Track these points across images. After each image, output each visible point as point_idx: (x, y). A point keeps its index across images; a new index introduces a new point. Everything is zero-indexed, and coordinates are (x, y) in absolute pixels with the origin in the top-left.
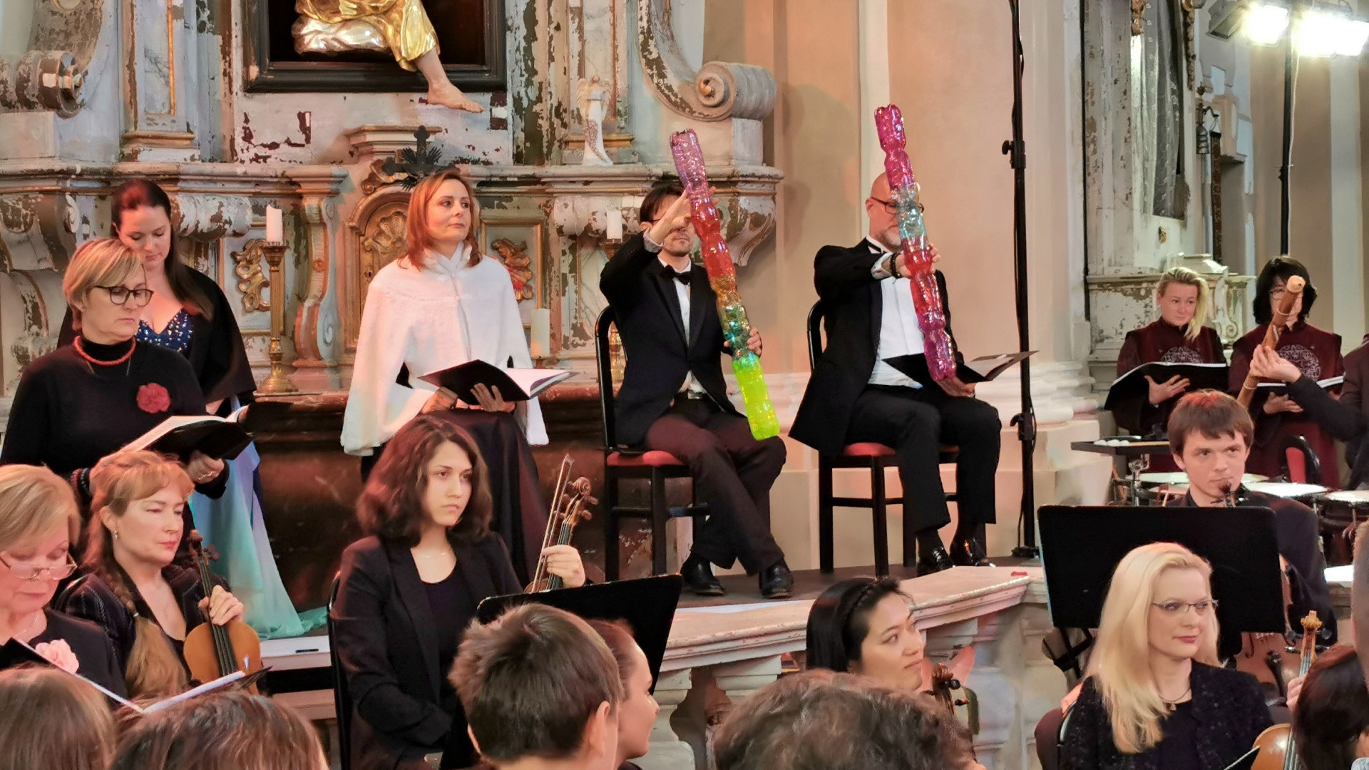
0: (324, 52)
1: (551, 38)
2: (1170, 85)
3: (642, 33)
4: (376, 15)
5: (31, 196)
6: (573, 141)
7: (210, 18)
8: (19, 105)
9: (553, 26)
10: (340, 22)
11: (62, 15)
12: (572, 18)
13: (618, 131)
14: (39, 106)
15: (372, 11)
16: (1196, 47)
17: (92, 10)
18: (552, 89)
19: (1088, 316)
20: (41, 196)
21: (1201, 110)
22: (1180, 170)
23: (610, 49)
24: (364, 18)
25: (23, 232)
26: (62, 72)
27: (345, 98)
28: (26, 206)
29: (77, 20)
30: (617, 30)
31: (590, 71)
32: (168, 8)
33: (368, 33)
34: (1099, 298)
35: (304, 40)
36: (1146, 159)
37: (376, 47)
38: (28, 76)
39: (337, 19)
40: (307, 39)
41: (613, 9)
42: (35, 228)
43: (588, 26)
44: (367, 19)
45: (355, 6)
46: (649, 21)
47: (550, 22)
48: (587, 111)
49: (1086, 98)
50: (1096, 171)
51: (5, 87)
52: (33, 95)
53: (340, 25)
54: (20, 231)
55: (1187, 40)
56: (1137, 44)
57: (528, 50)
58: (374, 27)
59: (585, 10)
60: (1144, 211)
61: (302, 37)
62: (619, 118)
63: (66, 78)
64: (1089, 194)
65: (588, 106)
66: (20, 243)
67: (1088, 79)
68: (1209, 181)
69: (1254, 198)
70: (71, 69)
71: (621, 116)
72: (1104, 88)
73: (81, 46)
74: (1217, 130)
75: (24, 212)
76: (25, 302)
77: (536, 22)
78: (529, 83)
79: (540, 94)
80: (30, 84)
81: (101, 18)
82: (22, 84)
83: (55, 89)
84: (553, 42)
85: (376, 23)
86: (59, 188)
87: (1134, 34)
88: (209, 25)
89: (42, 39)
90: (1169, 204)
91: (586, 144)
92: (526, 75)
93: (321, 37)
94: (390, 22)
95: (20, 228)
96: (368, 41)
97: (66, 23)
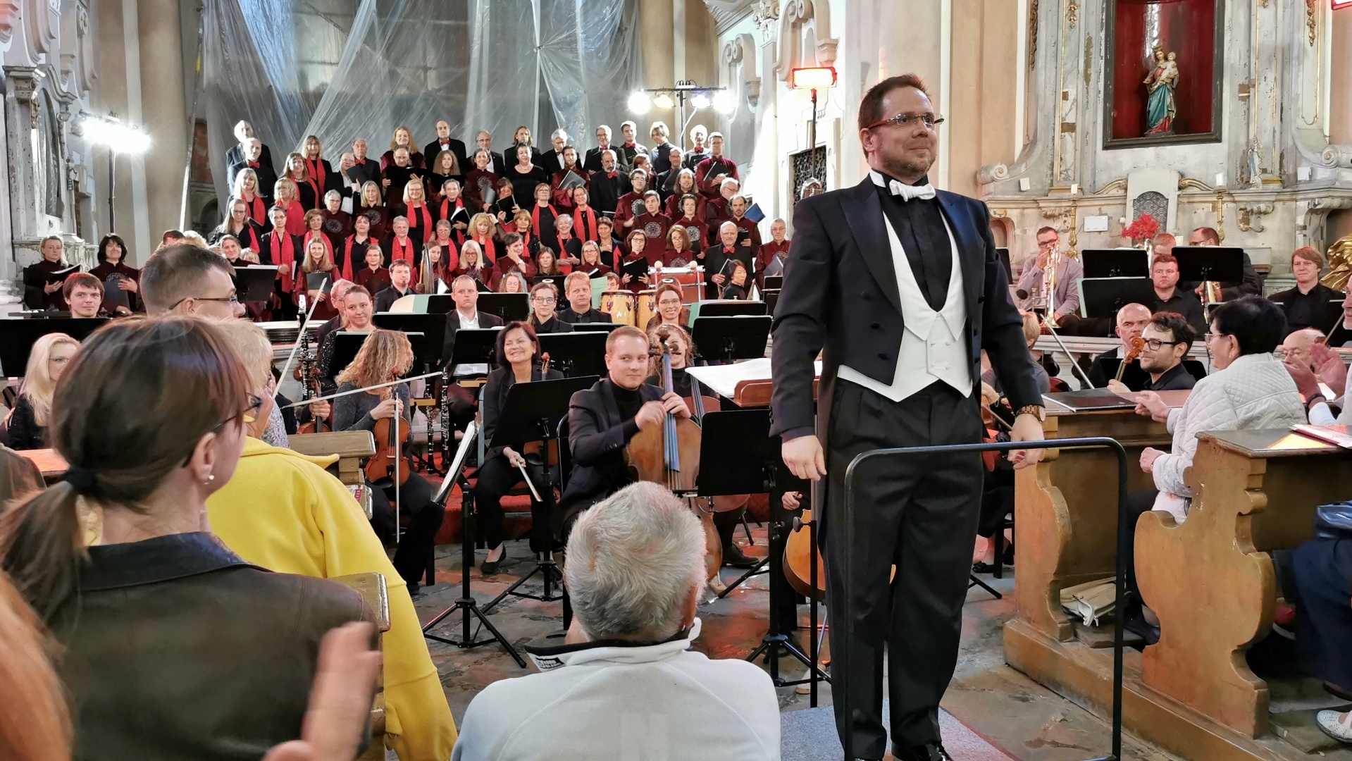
2: (52, 155)
16: (65, 139)
19: (14, 259)
21: (68, 170)
22: (59, 195)
34: (19, 251)
36: (41, 188)
49: (9, 156)
50: (15, 191)
55: (60, 135)
56: (34, 134)
60: (41, 212)
64: (12, 201)
67: (10, 147)
68: (74, 203)
69: (96, 214)
72: (18, 151)
74: (77, 179)
87: (33, 128)
90: (54, 210)
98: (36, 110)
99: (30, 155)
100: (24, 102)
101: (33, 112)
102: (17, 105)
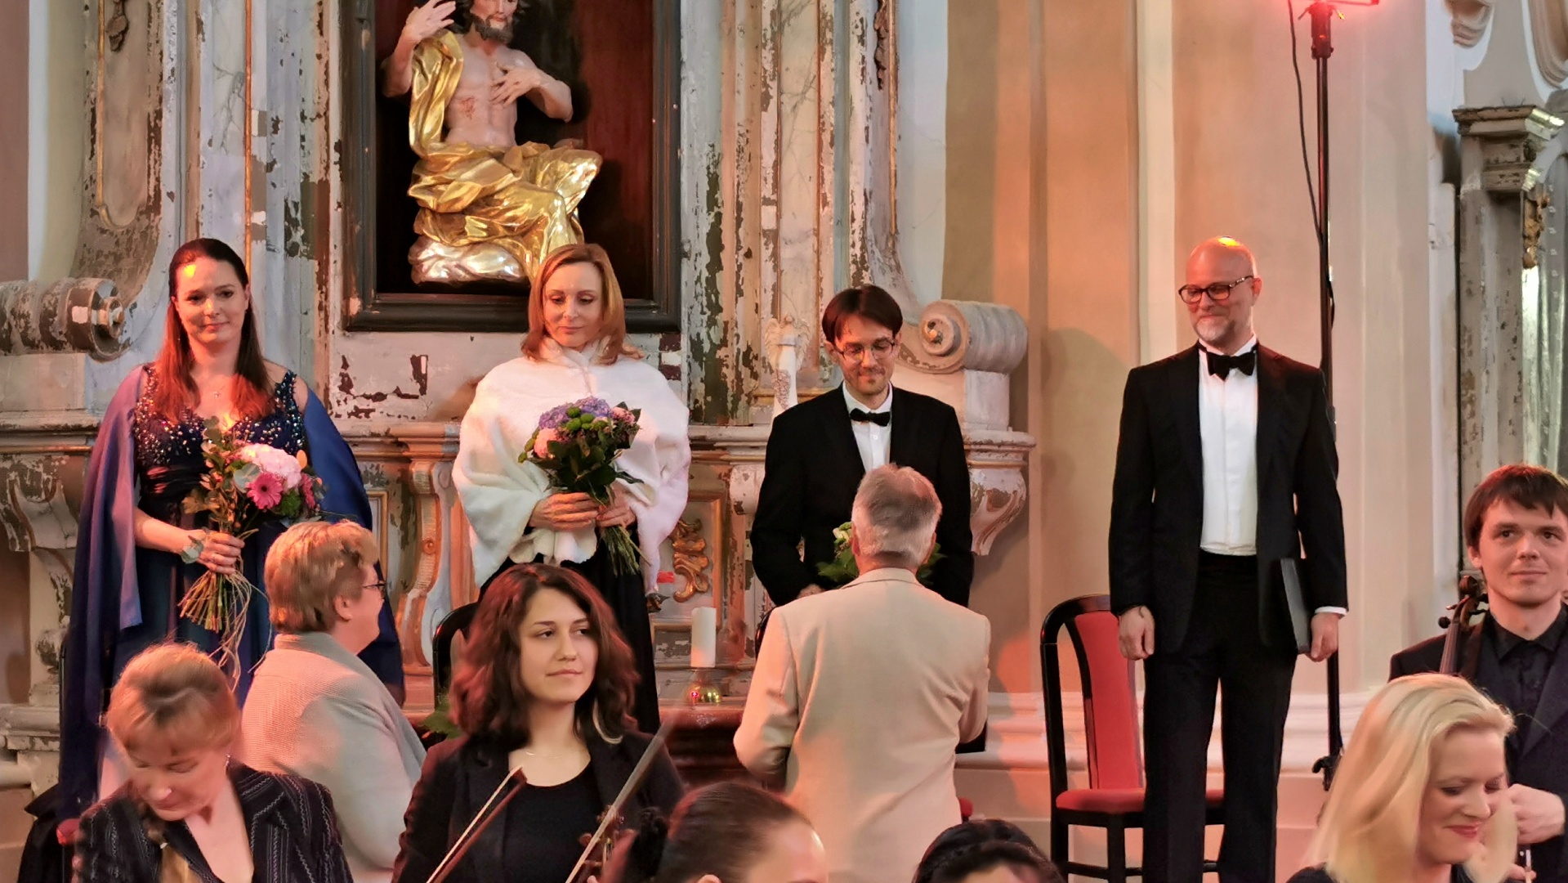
0: (446, 282)
1: (740, 267)
3: (854, 262)
4: (512, 237)
5: (54, 457)
6: (763, 396)
7: (304, 238)
8: (42, 344)
9: (742, 252)
10: (467, 245)
11: (112, 234)
12: (766, 244)
13: (821, 383)
14: (68, 347)
15: (506, 233)
17: (147, 228)
18: (740, 331)
20: (67, 457)
23: (813, 282)
24: (495, 241)
25: (43, 501)
26: (97, 305)
27: (472, 339)
28: (47, 470)
29: (130, 240)
30: (821, 257)
31: (787, 309)
32: (246, 226)
33: (501, 259)
35: (422, 266)
37: (510, 276)
38: (55, 309)
39: (463, 241)
40: (426, 265)
41: (817, 233)
42: (59, 497)
43: (786, 253)
44: (500, 242)
45: (485, 226)
46: (863, 248)
47: (739, 248)
48: (777, 358)
49: (1462, 347)
50: (1474, 438)
51: (27, 323)
52: (61, 333)
53: (466, 248)
54: (39, 499)
56: (1531, 280)
57: (711, 283)
58: (509, 252)
59: (785, 232)
61: (420, 263)
62: (822, 368)
63: (102, 312)
64: (1465, 467)
65: (779, 354)
66: (41, 514)
67: (1465, 322)
70: (108, 301)
71: (825, 366)
72: (1485, 334)
73: (133, 273)
75: (45, 476)
76: (55, 586)
77: (721, 248)
78: (712, 322)
79: (725, 337)
80: (56, 319)
81: (157, 238)
82: (46, 318)
83: (87, 326)
84: (742, 273)
85: (511, 247)
87: (1527, 266)
88: (302, 248)
89: (87, 263)
91: (776, 399)
92: (709, 313)
93: (442, 263)
94: (529, 246)
95: (40, 496)
96: (500, 269)
97: (117, 243)
98: (1536, 217)
99: (1516, 340)
100: (1506, 200)
101: (1529, 222)
102: (1486, 210)
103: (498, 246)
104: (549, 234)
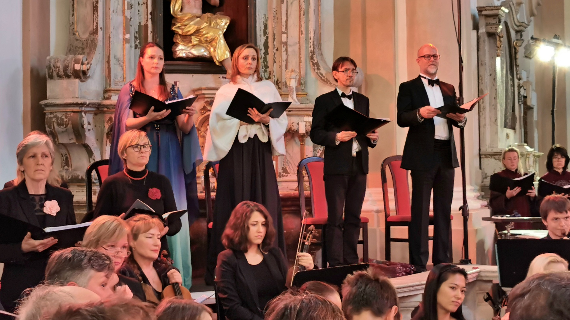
0: (185, 57)
1: (275, 54)
2: (510, 77)
3: (311, 52)
4: (206, 43)
5: (68, 113)
7: (139, 43)
8: (64, 77)
9: (275, 49)
10: (192, 46)
11: (80, 41)
12: (283, 46)
13: (301, 91)
14: (73, 77)
15: (205, 42)
16: (519, 62)
17: (93, 39)
18: (275, 74)
19: (480, 168)
20: (73, 113)
21: (520, 87)
22: (513, 110)
23: (298, 59)
24: (201, 44)
25: (64, 128)
26: (83, 64)
27: (193, 76)
28: (66, 118)
29: (87, 43)
30: (301, 51)
31: (290, 67)
32: (124, 39)
33: (203, 50)
34: (485, 161)
35: (177, 52)
36: (501, 106)
37: (206, 56)
38: (69, 65)
39: (191, 45)
40: (178, 52)
41: (299, 43)
42: (70, 126)
43: (289, 49)
44: (203, 45)
45: (198, 40)
46: (313, 48)
47: (274, 48)
48: (289, 83)
49: (479, 81)
50: (483, 110)
51: (59, 69)
52: (70, 73)
53: (192, 47)
54: (63, 127)
55: (516, 59)
56: (498, 60)
57: (265, 58)
58: (205, 48)
59: (288, 43)
60: (501, 126)
61: (176, 51)
62: (301, 86)
63: (84, 66)
64: (481, 119)
65: (290, 81)
66: (63, 132)
67: (480, 74)
68: (522, 115)
69: (537, 122)
70: (86, 62)
71: (303, 85)
72: (486, 77)
73: (89, 54)
74: (525, 95)
75: (65, 120)
76: (63, 156)
77: (268, 47)
78: (265, 71)
79: (270, 76)
80: (69, 68)
81: (97, 43)
82: (66, 68)
83: (79, 70)
84: (275, 56)
85: (206, 47)
86: (80, 110)
87: (497, 56)
88: (139, 46)
89: (72, 50)
90: (509, 124)
91: (289, 96)
92: (264, 68)
93: (184, 52)
94: (212, 46)
95: (63, 126)
96: (203, 53)
97: (83, 44)
98: (500, 41)
99: (495, 79)
100: (491, 35)
101: (498, 42)
102: (486, 38)
103: (203, 46)
104: (219, 42)
